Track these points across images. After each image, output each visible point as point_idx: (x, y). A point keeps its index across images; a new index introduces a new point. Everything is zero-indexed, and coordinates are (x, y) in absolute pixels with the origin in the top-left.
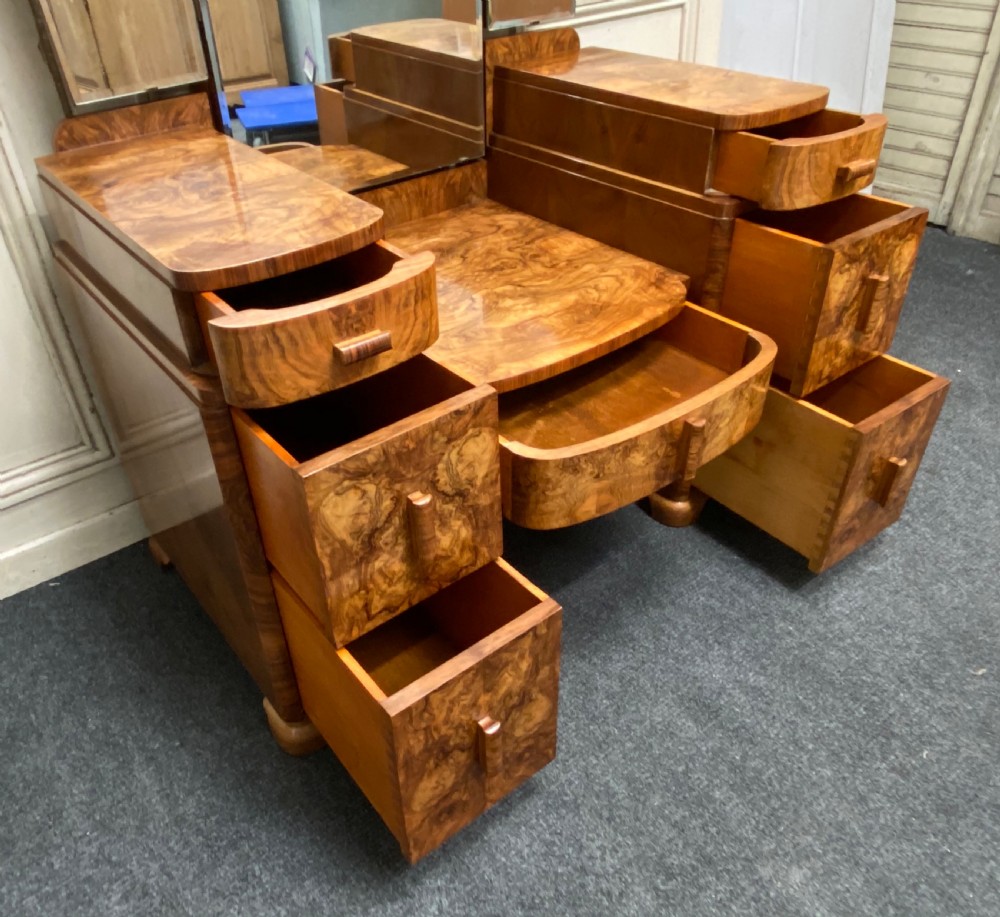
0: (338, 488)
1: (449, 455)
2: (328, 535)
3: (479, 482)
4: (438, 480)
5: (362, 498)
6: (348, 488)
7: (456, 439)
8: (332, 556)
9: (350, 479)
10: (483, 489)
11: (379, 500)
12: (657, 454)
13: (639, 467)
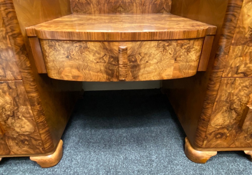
12: (103, 59)
13: (92, 62)
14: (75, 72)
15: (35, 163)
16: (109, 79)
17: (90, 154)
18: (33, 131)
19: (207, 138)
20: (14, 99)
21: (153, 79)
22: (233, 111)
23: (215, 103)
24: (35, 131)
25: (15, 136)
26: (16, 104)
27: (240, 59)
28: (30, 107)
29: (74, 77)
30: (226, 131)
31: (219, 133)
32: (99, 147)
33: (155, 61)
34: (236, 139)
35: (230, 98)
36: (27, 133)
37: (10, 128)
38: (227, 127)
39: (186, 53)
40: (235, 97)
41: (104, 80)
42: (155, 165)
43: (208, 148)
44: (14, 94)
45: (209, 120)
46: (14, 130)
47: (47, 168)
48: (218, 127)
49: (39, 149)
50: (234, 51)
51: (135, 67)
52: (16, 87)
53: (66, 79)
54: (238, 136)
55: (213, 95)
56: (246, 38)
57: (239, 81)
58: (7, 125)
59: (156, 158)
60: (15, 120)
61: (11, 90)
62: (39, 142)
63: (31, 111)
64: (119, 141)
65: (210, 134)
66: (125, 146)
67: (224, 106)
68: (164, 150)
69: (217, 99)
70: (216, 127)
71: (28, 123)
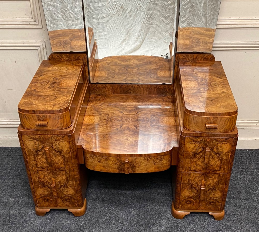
0: (29, 139)
1: (56, 143)
2: (27, 147)
3: (65, 151)
4: (53, 147)
5: (35, 143)
6: (31, 140)
7: (58, 140)
8: (28, 151)
9: (32, 139)
10: (66, 153)
11: (39, 145)
12: (117, 164)
13: (111, 164)
14: (102, 168)
15: (70, 213)
16: (119, 172)
17: (105, 208)
18: (74, 194)
19: (181, 203)
20: (67, 178)
21: (143, 172)
22: (194, 189)
23: (182, 184)
24: (75, 194)
25: (62, 197)
26: (68, 180)
27: (190, 164)
28: (74, 182)
29: (101, 170)
30: (192, 199)
31: (188, 201)
32: (111, 204)
33: (143, 165)
34: (200, 205)
35: (190, 182)
36: (70, 195)
37: (61, 192)
38: (193, 197)
39: (160, 161)
40: (193, 182)
41: (117, 172)
42: (148, 218)
43: (183, 209)
44: (68, 176)
45: (180, 193)
46: (63, 193)
47: (78, 216)
48: (187, 197)
49: (75, 204)
50: (186, 161)
51: (133, 167)
52: (70, 173)
53: (97, 170)
54: (201, 203)
55: (180, 180)
56: (191, 156)
57: (193, 174)
58: (60, 191)
59: (150, 214)
60: (65, 188)
61: (66, 174)
62: (76, 200)
63: (75, 184)
64: (125, 200)
65: (183, 201)
66: (130, 204)
67: (187, 186)
68: (157, 209)
69: (182, 182)
70: (185, 197)
71: (72, 190)
